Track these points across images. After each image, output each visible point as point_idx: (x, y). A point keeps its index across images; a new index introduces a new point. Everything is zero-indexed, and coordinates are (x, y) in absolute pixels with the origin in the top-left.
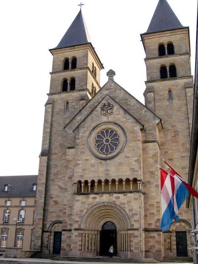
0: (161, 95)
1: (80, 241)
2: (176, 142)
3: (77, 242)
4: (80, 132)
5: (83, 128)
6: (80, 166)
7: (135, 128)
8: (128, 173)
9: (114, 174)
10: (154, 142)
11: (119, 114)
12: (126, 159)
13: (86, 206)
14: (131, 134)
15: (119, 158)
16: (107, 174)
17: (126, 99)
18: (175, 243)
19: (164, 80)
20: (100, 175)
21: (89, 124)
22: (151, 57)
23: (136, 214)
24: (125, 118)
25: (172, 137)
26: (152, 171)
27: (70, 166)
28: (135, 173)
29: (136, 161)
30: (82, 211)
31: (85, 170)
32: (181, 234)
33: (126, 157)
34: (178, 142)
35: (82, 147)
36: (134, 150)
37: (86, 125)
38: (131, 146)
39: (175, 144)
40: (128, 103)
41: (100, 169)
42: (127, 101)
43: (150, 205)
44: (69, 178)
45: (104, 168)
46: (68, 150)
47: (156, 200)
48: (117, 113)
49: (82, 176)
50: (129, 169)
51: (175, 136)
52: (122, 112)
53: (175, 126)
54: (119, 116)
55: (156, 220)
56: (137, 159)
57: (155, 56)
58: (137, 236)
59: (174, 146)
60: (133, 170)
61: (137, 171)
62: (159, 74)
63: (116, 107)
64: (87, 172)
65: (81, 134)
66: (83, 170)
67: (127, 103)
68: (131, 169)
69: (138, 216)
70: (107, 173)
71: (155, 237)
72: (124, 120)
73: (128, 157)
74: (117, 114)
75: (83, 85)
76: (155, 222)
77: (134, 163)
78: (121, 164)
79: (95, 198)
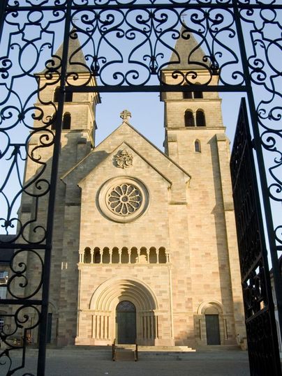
0: (186, 147)
1: (89, 325)
2: (206, 205)
3: (85, 326)
4: (88, 185)
5: (92, 181)
6: (88, 229)
7: (162, 186)
8: (153, 241)
9: (135, 241)
10: (183, 204)
11: (141, 167)
12: (151, 223)
13: (98, 281)
14: (156, 193)
15: (141, 221)
16: (125, 241)
17: (146, 149)
18: (205, 328)
19: (190, 129)
20: (116, 242)
21: (99, 176)
22: (173, 99)
23: (165, 292)
24: (149, 172)
25: (201, 198)
26: (181, 240)
27: (69, 228)
28: (163, 241)
29: (163, 226)
30: (91, 287)
31: (95, 234)
32: (212, 318)
33: (150, 221)
34: (208, 205)
35: (90, 205)
36: (160, 213)
37: (96, 178)
38: (156, 208)
39: (204, 207)
40: (150, 154)
41: (116, 234)
42: (148, 151)
43: (179, 281)
44: (68, 243)
45: (121, 233)
46: (66, 207)
47: (186, 276)
48: (137, 165)
49: (91, 242)
50: (154, 236)
51: (204, 198)
52: (144, 164)
53: (203, 185)
54: (141, 170)
55: (187, 300)
56: (164, 223)
57: (178, 98)
58: (166, 319)
59: (202, 210)
60: (159, 237)
61: (165, 239)
62: (183, 120)
63: (136, 158)
64: (98, 236)
65: (88, 189)
66: (92, 234)
67: (147, 153)
68: (157, 236)
69: (168, 294)
70: (125, 239)
71: (186, 321)
72: (147, 175)
73: (153, 221)
74: (138, 167)
75: (82, 124)
76: (186, 302)
77: (161, 229)
78: (144, 229)
79: (110, 270)
